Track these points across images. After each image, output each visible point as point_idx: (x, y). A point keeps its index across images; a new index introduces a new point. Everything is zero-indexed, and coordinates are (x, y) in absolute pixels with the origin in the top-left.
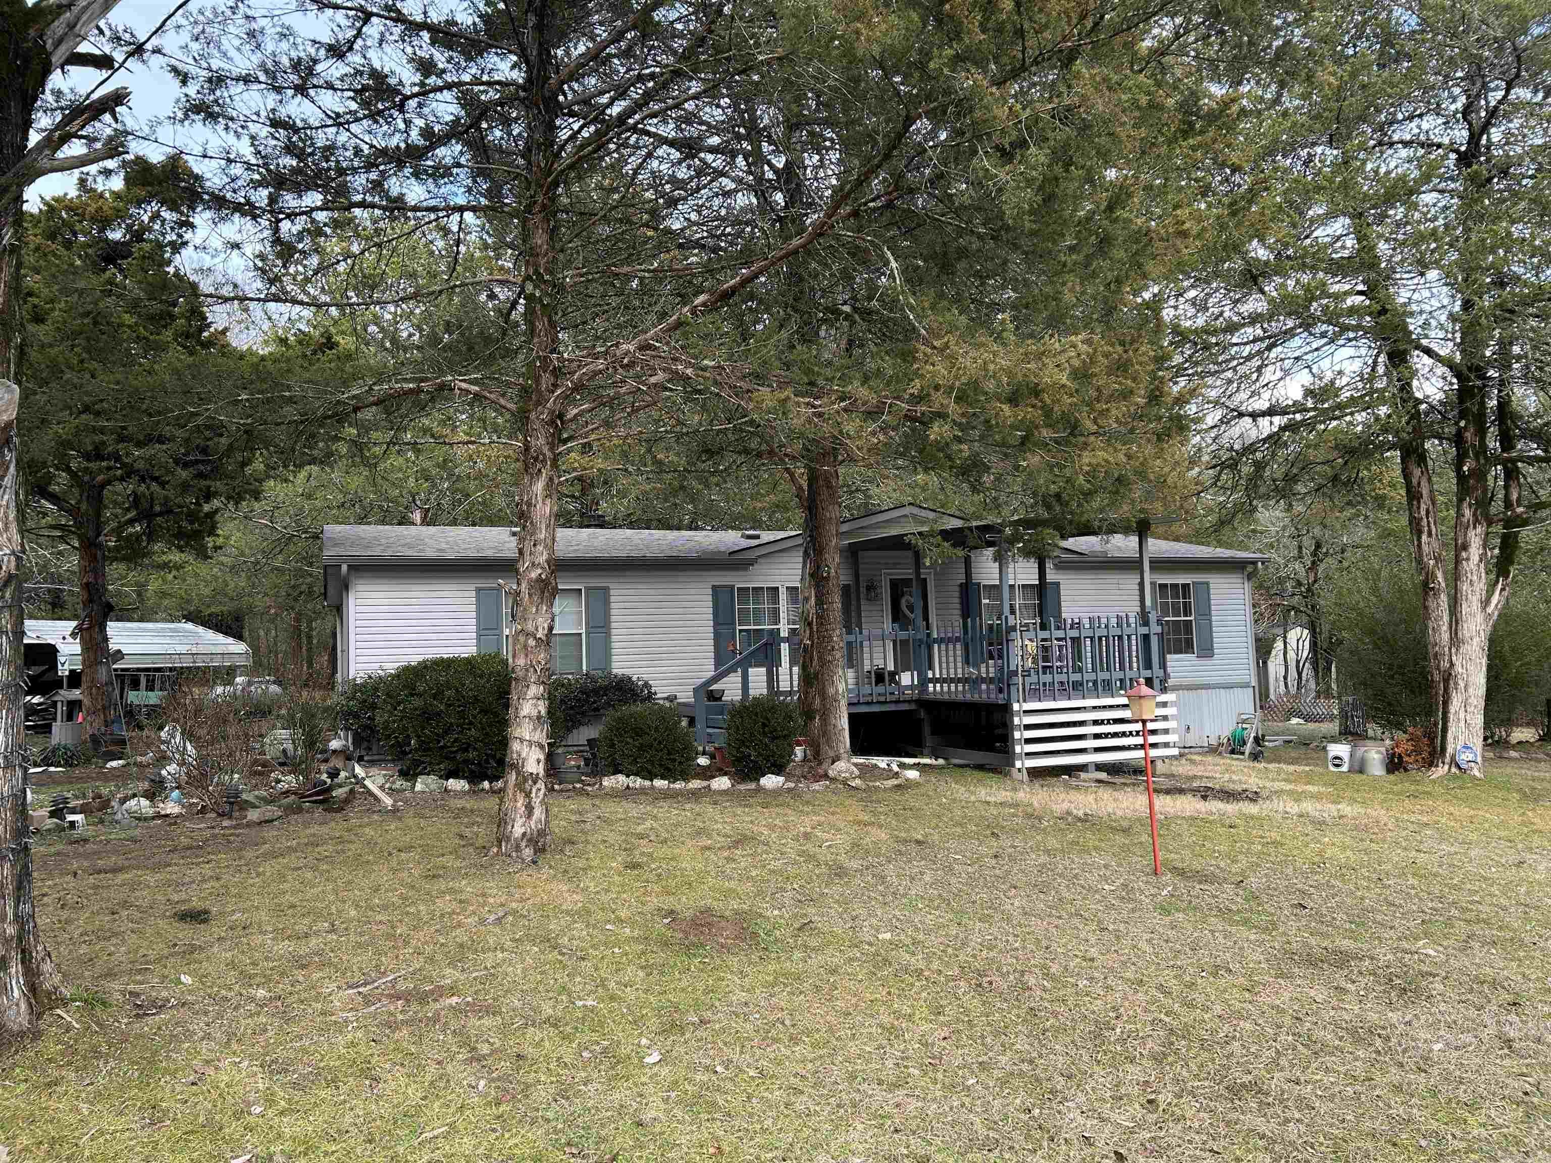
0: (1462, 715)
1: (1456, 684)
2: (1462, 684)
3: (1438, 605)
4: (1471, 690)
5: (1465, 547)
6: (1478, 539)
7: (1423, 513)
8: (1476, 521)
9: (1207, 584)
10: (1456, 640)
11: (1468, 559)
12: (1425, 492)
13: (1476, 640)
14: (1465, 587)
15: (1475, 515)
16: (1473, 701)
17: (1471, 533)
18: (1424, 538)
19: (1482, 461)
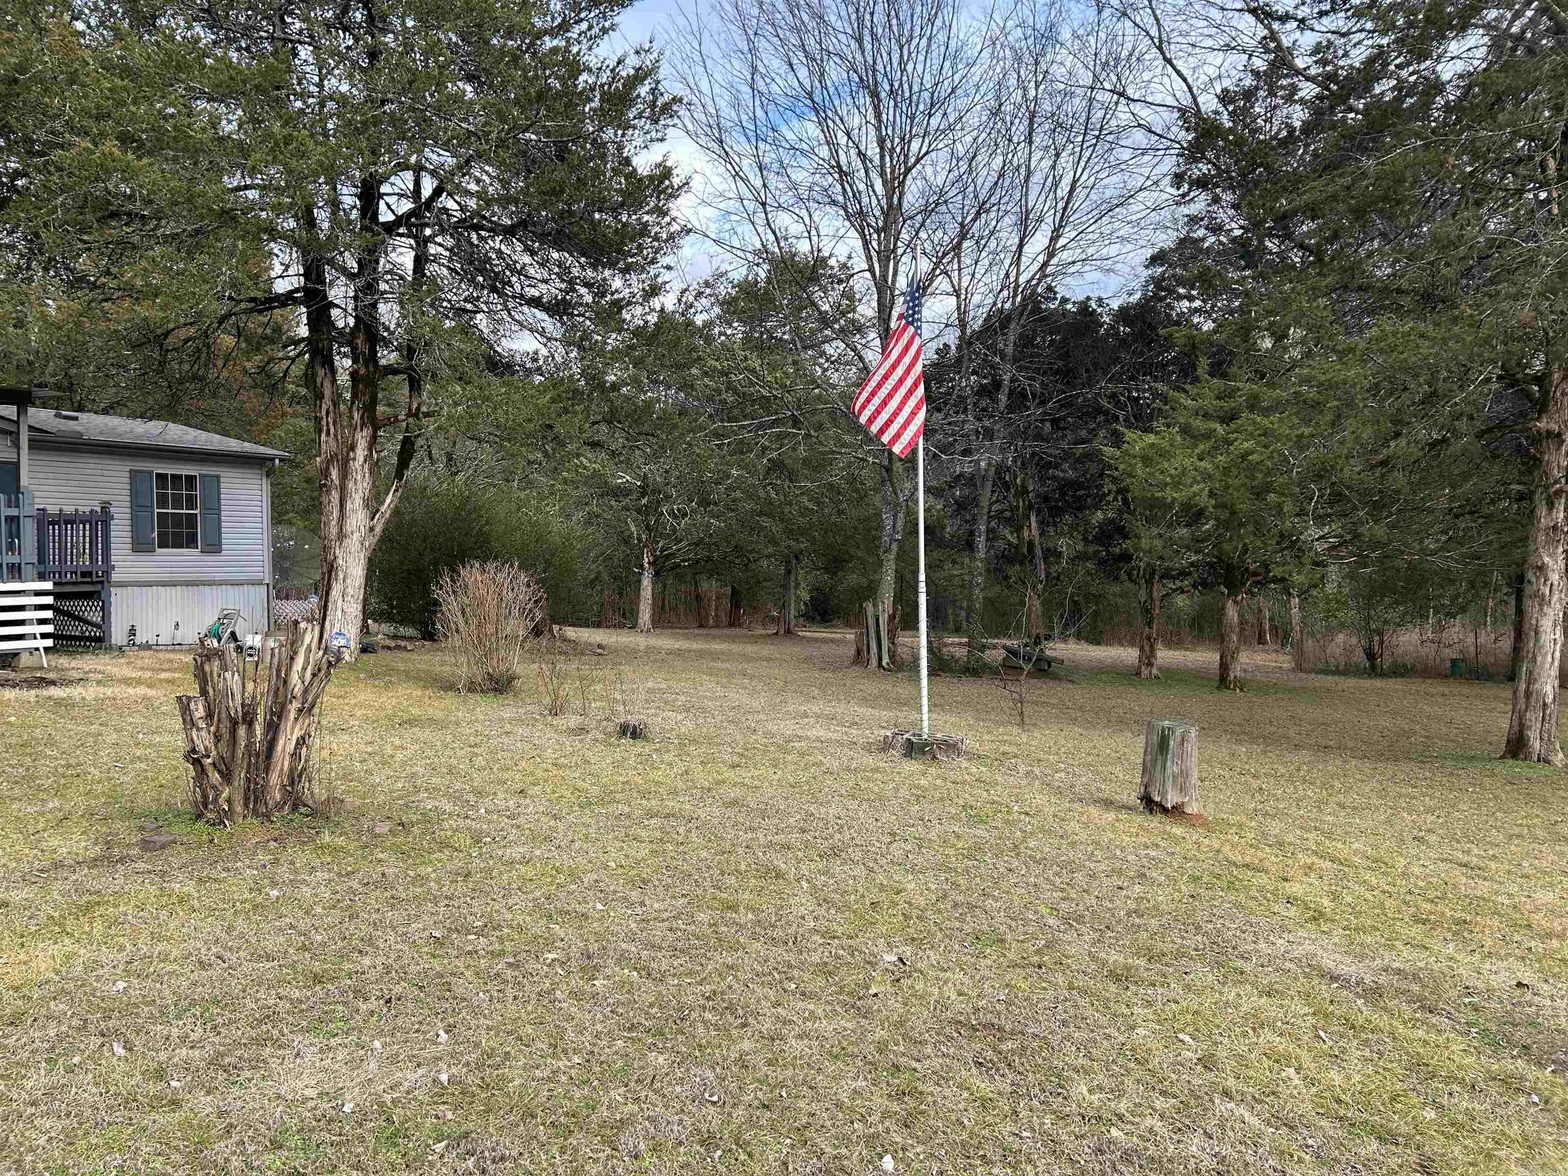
0: (340, 603)
1: (337, 575)
2: (341, 576)
3: (330, 501)
4: (348, 581)
5: (353, 448)
6: (363, 441)
7: (324, 413)
8: (363, 425)
9: (218, 477)
10: (342, 535)
11: (354, 459)
12: (327, 392)
13: (356, 535)
14: (351, 485)
15: (362, 418)
16: (350, 591)
17: (358, 435)
18: (323, 436)
19: (371, 369)
